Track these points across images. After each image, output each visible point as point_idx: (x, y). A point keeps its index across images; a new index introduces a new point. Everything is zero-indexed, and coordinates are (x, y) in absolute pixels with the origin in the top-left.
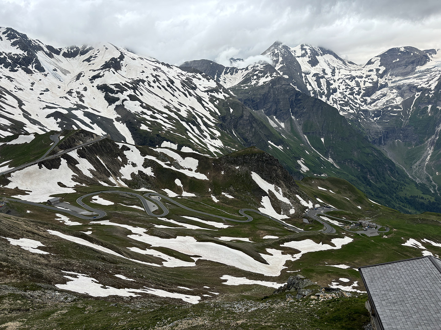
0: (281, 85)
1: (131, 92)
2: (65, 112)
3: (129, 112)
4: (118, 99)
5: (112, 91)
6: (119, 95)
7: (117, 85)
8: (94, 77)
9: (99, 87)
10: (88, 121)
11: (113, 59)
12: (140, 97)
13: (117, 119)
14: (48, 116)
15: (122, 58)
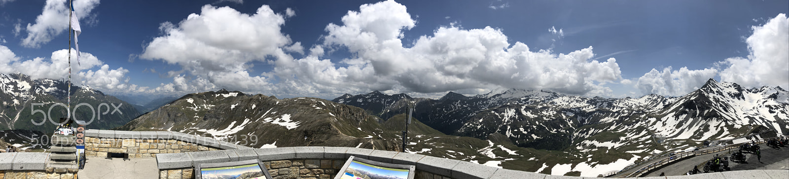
1: (782, 109)
2: (751, 116)
3: (780, 119)
4: (775, 112)
5: (773, 109)
6: (776, 110)
7: (775, 106)
8: (764, 102)
9: (766, 106)
10: (761, 121)
11: (774, 94)
12: (786, 112)
13: (774, 122)
14: (745, 118)
15: (778, 93)
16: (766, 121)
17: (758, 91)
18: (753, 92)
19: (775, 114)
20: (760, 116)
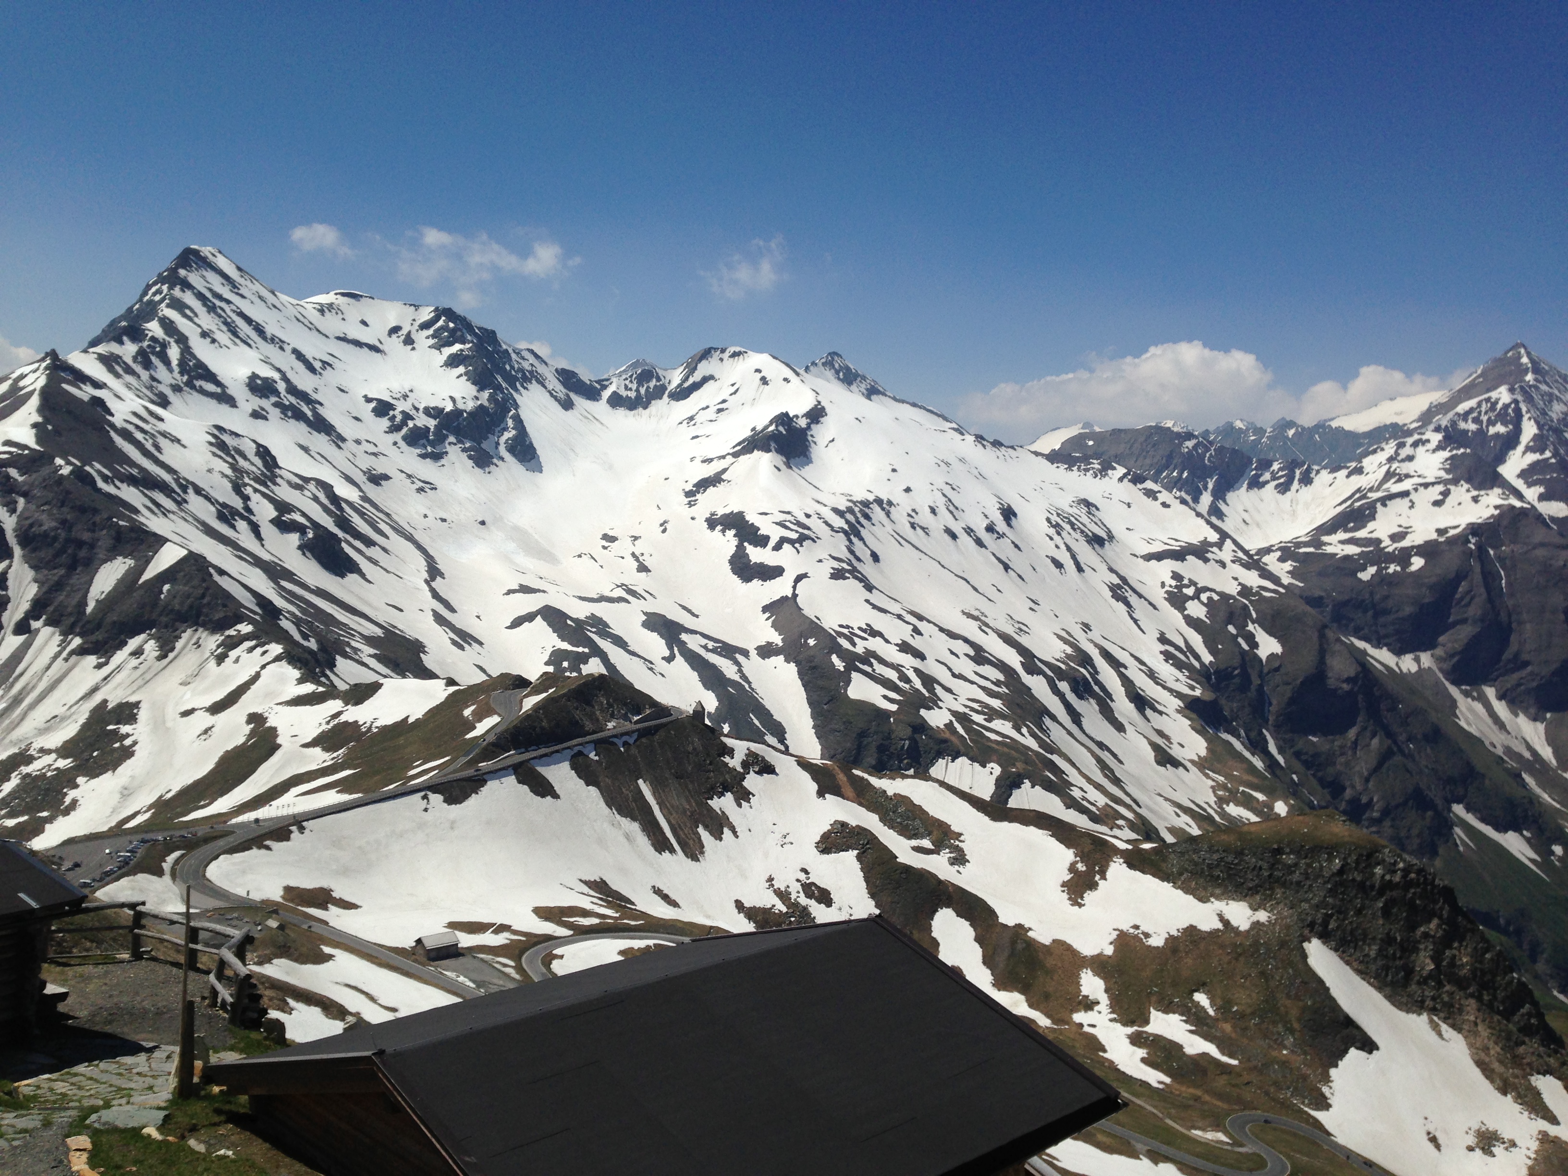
0: (1525, 548)
1: (835, 547)
2: (579, 611)
3: (815, 627)
4: (776, 572)
5: (762, 541)
6: (786, 558)
7: (785, 521)
8: (704, 484)
9: (712, 523)
10: (656, 649)
11: (784, 419)
12: (867, 567)
13: (766, 651)
14: (517, 623)
15: (816, 414)
16: (693, 643)
17: (659, 392)
18: (616, 401)
19: (780, 588)
20: (652, 606)
